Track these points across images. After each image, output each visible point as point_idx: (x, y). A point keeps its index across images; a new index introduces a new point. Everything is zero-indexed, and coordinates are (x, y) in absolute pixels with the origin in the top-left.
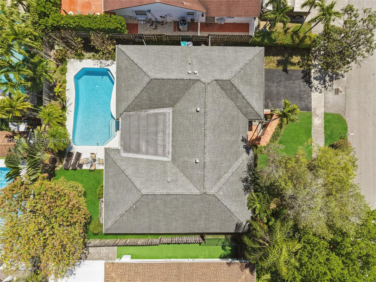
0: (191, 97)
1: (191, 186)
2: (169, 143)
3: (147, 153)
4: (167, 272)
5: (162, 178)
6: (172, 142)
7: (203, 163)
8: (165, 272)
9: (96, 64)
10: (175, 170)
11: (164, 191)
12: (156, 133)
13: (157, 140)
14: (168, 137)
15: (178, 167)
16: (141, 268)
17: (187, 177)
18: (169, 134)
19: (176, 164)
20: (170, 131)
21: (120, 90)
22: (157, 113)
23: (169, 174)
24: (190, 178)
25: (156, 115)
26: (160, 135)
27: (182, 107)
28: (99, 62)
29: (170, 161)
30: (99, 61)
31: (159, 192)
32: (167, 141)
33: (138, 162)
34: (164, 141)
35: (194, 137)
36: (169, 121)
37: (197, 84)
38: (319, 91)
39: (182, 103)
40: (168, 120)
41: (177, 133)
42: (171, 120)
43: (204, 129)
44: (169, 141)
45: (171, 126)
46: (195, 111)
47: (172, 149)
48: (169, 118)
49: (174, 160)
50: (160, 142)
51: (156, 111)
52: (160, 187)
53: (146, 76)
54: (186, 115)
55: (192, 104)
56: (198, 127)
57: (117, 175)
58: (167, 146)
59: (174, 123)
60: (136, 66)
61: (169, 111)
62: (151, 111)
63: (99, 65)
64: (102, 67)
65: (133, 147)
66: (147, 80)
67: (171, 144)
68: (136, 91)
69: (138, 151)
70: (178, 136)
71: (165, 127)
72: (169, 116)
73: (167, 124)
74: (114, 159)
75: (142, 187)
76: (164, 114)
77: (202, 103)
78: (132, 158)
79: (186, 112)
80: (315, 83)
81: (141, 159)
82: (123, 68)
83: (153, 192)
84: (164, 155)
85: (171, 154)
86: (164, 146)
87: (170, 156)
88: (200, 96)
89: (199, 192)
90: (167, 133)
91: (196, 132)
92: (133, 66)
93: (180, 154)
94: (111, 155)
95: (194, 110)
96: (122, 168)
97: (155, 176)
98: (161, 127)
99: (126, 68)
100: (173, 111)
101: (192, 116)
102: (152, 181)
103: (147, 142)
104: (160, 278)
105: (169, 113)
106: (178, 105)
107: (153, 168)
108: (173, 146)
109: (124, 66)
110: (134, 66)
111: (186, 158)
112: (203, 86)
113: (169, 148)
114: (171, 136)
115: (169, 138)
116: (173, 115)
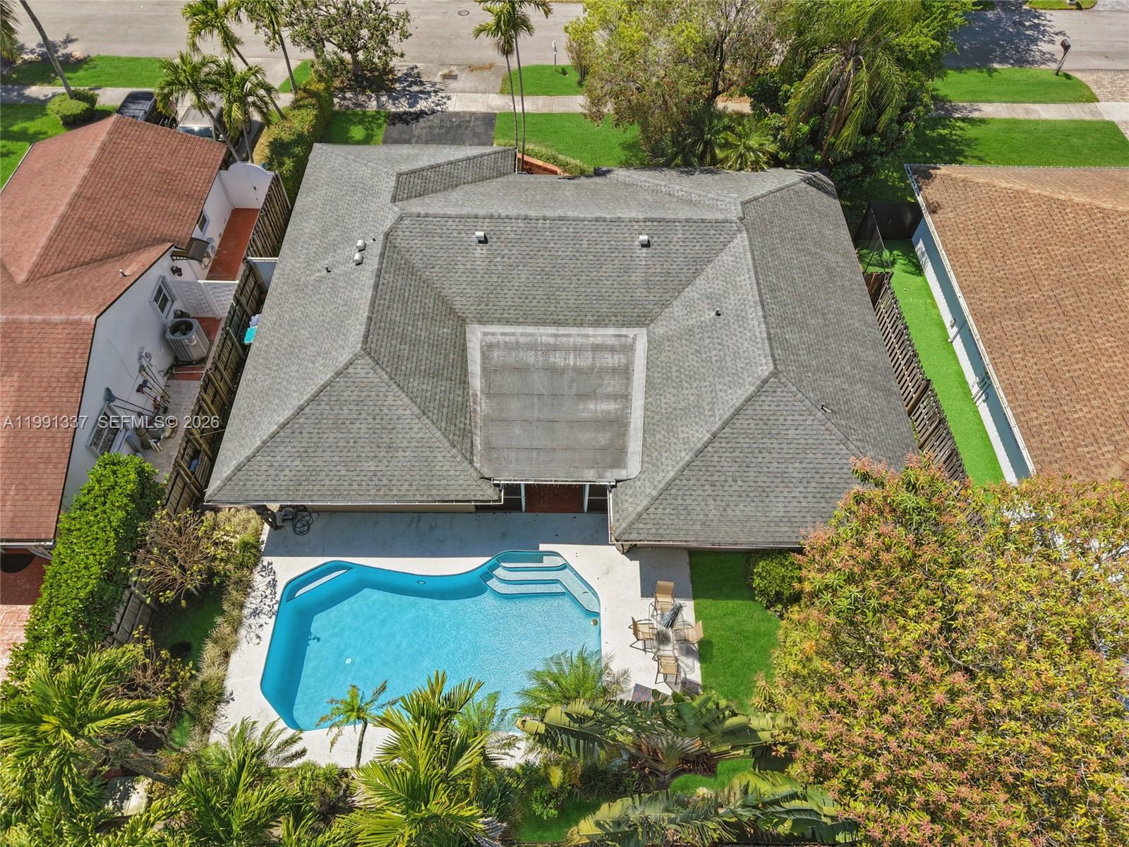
0: (439, 262)
1: (726, 258)
2: (588, 336)
3: (626, 397)
4: (1018, 342)
5: (709, 334)
6: (582, 325)
7: (648, 223)
8: (1020, 348)
9: (259, 631)
10: (676, 309)
11: (754, 315)
12: (552, 370)
13: (578, 370)
14: (564, 340)
15: (666, 305)
16: (1034, 415)
17: (696, 274)
18: (556, 336)
19: (657, 310)
20: (545, 334)
21: (385, 481)
22: (484, 369)
23: (691, 322)
24: (698, 265)
25: (487, 372)
26: (558, 359)
27: (468, 291)
28: (252, 621)
29: (648, 331)
30: (246, 622)
31: (756, 328)
32: (580, 340)
33: (657, 418)
34: (578, 349)
35: (569, 253)
36: (513, 334)
37: (399, 241)
38: (444, 100)
39: (454, 290)
40: (507, 339)
41: (552, 309)
42: (508, 329)
43: (541, 221)
44: (579, 335)
45: (530, 329)
46: (485, 247)
47: (606, 326)
48: (502, 334)
49: (643, 319)
50: (585, 361)
51: (475, 367)
52: (741, 329)
53: (351, 370)
54: (495, 279)
55: (460, 258)
56: (534, 241)
57: (716, 478)
58: (599, 340)
59: (521, 320)
60: (307, 410)
61: (476, 336)
62: (476, 383)
63: (263, 619)
64: (276, 607)
65: (604, 438)
66: (364, 368)
67: (590, 331)
68: (400, 412)
69: (618, 424)
70: (562, 304)
71: (532, 347)
72: (493, 334)
73: (522, 340)
74: (655, 493)
75: (750, 379)
76: (487, 349)
77: (461, 227)
78: (644, 439)
79: (486, 276)
81: (646, 409)
82: (301, 468)
83: (759, 345)
84: (628, 349)
85: (624, 331)
86: (597, 348)
87: (630, 332)
88: (439, 231)
89: (739, 236)
90: (551, 340)
91: (552, 245)
92: (302, 425)
93: (621, 298)
94: (639, 509)
95: (481, 251)
96: (687, 458)
97: (704, 356)
98: (531, 358)
99: (304, 454)
100: (480, 322)
101: (499, 259)
102: (721, 360)
103: (582, 397)
104: (1047, 356)
105: (485, 334)
106: (459, 304)
107: (675, 368)
108: (597, 323)
109: (297, 463)
110: (302, 420)
111: (636, 278)
112: (406, 222)
113: (604, 336)
114: (562, 331)
115: (569, 336)
116: (491, 322)
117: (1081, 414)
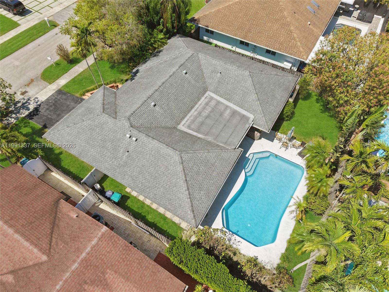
0: (152, 120)
1: (203, 62)
2: (201, 104)
3: (227, 107)
4: (256, 37)
5: (224, 78)
6: (197, 103)
7: (180, 68)
8: (258, 37)
9: (237, 241)
10: (209, 81)
11: (228, 66)
12: (208, 117)
13: (211, 112)
14: (198, 109)
15: (205, 83)
16: (276, 46)
17: (201, 70)
18: (196, 110)
19: (205, 85)
20: (193, 112)
21: (222, 173)
22: (196, 132)
23: (217, 80)
24: (200, 68)
25: (198, 131)
26: (204, 114)
27: (167, 120)
28: (232, 242)
29: (210, 91)
30: (231, 243)
31: (233, 68)
32: (201, 106)
33: (240, 103)
34: (204, 108)
35: (175, 90)
36: (188, 119)
37: (136, 125)
38: (36, 100)
39: (164, 123)
40: (189, 121)
41: (187, 106)
42: (186, 119)
43: (160, 88)
44: (199, 105)
45: (189, 115)
46: (157, 106)
47: (201, 98)
48: (186, 122)
49: (205, 90)
50: (209, 109)
51: (195, 134)
52: (230, 71)
53: (184, 159)
54: (169, 111)
55: (155, 115)
56: (164, 94)
58: (204, 103)
59: (185, 115)
60: (188, 179)
61: (183, 128)
62: (200, 136)
63: (233, 238)
64: (231, 233)
65: (238, 118)
66: (185, 157)
67: (200, 103)
68: (204, 155)
69: (234, 113)
70: (188, 103)
71: (196, 118)
72: (185, 124)
73: (192, 118)
74: (263, 115)
75: (247, 77)
76: (189, 127)
77: (146, 107)
78: (244, 109)
79: (166, 113)
80: (32, 107)
81: (235, 104)
82: (204, 192)
83: (239, 70)
84: (212, 98)
85: (205, 96)
86: (207, 104)
87: (206, 95)
88: (142, 113)
89: (199, 55)
90: (196, 112)
91: (169, 91)
92: (192, 184)
93: (196, 89)
94: (265, 121)
95: (157, 108)
96: (259, 103)
97: (230, 83)
98: (200, 120)
99: (200, 189)
100: (179, 124)
101: (163, 106)
102: (235, 80)
103: (221, 115)
104: (264, 35)
105: (183, 125)
106: (169, 125)
107: (228, 91)
108: (199, 100)
109: (202, 193)
110: (190, 183)
111: (193, 82)
112: (132, 118)
113: (203, 101)
114: (195, 108)
115: (198, 108)
116: (180, 122)
117: (282, 39)
